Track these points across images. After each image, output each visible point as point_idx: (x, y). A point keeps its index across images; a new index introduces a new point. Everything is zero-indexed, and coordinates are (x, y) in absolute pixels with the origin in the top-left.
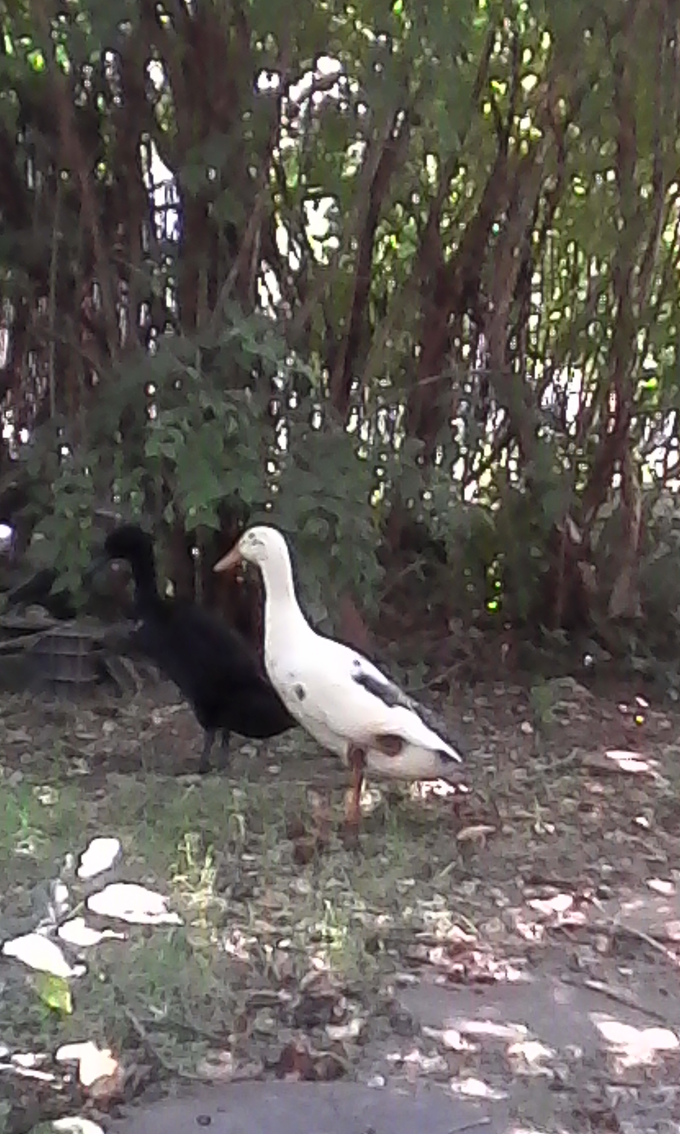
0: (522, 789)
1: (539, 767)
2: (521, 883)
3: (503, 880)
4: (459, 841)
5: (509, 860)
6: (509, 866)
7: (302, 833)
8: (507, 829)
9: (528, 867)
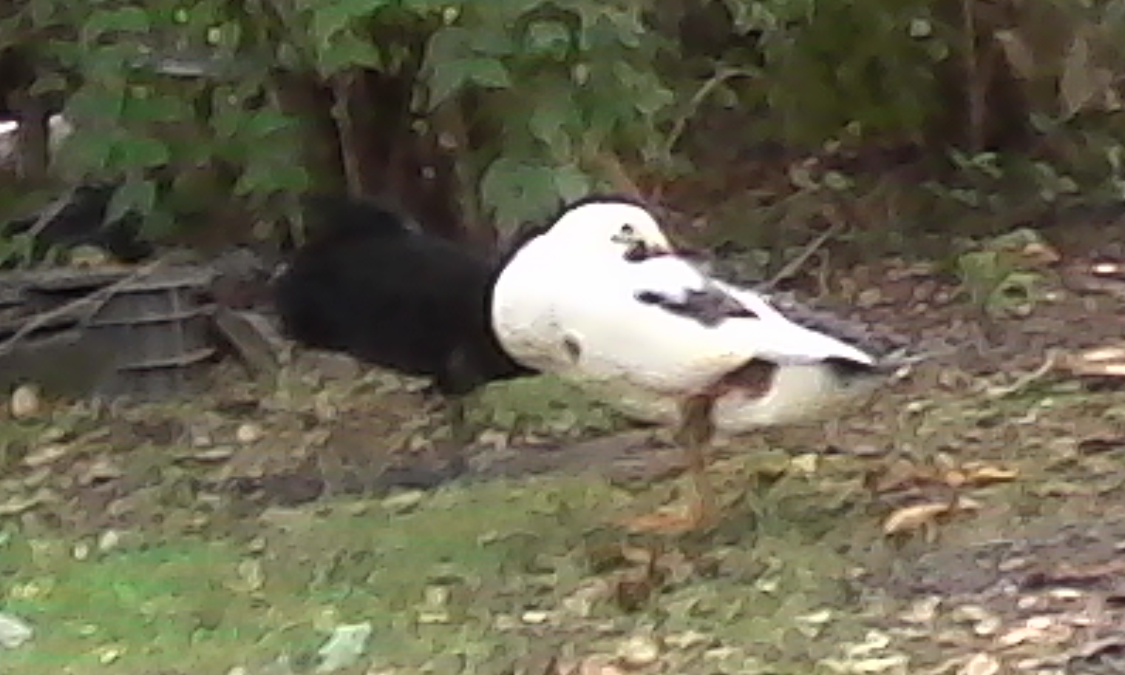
0: (977, 433)
1: (996, 392)
2: (1011, 590)
3: (979, 591)
4: (890, 536)
5: (981, 555)
6: (985, 564)
7: (620, 561)
8: (966, 503)
9: (1019, 562)
